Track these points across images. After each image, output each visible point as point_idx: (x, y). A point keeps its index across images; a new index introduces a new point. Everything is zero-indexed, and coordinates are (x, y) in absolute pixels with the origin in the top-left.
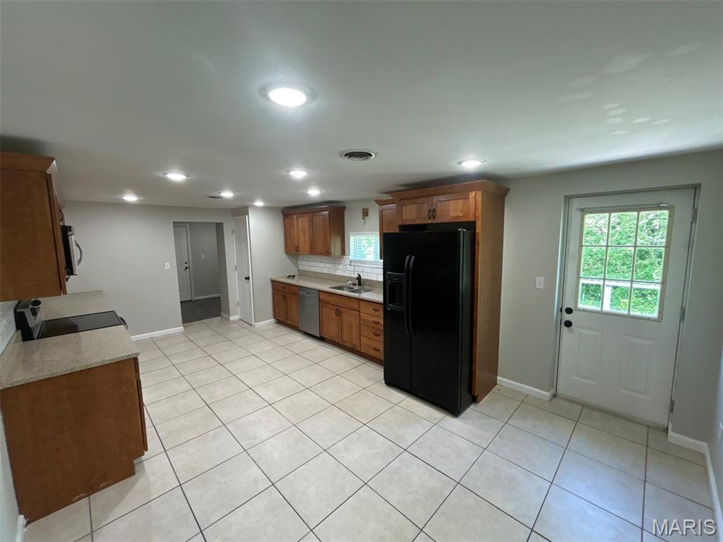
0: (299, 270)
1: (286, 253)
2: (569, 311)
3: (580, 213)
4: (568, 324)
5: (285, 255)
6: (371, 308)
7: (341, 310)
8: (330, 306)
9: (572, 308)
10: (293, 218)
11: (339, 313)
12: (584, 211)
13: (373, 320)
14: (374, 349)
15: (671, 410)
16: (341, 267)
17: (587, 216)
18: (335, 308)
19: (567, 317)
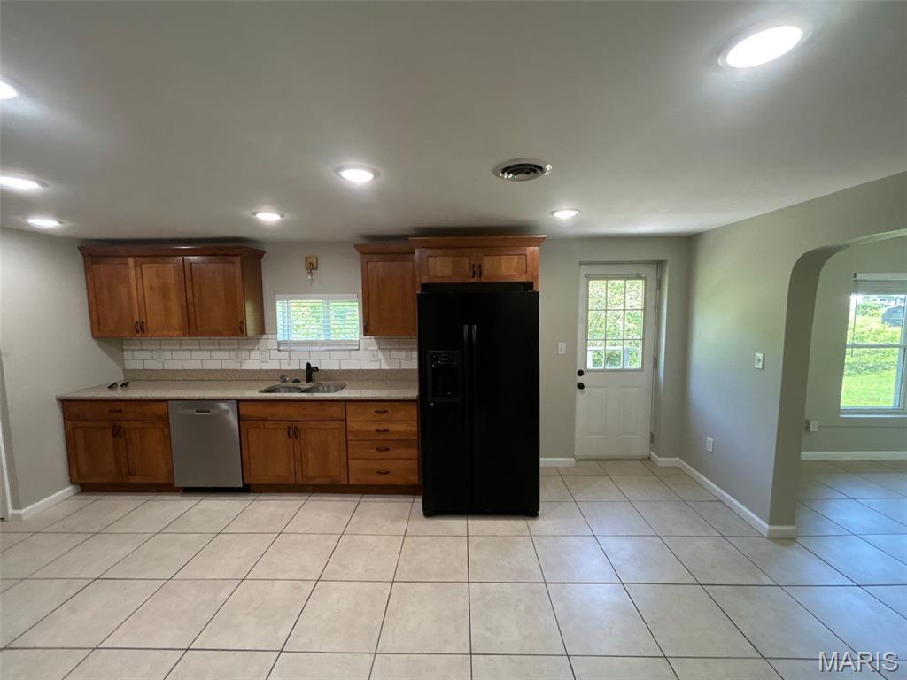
0: (125, 371)
1: (94, 336)
2: (581, 373)
3: (585, 279)
4: (581, 386)
5: (93, 343)
6: (373, 410)
7: (299, 425)
8: (270, 425)
9: (583, 369)
10: (127, 264)
11: (294, 433)
12: (589, 277)
13: (377, 428)
14: (379, 472)
15: (652, 441)
16: (255, 355)
17: (591, 282)
18: (285, 425)
19: (580, 379)
